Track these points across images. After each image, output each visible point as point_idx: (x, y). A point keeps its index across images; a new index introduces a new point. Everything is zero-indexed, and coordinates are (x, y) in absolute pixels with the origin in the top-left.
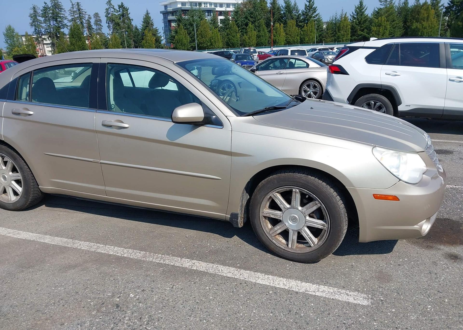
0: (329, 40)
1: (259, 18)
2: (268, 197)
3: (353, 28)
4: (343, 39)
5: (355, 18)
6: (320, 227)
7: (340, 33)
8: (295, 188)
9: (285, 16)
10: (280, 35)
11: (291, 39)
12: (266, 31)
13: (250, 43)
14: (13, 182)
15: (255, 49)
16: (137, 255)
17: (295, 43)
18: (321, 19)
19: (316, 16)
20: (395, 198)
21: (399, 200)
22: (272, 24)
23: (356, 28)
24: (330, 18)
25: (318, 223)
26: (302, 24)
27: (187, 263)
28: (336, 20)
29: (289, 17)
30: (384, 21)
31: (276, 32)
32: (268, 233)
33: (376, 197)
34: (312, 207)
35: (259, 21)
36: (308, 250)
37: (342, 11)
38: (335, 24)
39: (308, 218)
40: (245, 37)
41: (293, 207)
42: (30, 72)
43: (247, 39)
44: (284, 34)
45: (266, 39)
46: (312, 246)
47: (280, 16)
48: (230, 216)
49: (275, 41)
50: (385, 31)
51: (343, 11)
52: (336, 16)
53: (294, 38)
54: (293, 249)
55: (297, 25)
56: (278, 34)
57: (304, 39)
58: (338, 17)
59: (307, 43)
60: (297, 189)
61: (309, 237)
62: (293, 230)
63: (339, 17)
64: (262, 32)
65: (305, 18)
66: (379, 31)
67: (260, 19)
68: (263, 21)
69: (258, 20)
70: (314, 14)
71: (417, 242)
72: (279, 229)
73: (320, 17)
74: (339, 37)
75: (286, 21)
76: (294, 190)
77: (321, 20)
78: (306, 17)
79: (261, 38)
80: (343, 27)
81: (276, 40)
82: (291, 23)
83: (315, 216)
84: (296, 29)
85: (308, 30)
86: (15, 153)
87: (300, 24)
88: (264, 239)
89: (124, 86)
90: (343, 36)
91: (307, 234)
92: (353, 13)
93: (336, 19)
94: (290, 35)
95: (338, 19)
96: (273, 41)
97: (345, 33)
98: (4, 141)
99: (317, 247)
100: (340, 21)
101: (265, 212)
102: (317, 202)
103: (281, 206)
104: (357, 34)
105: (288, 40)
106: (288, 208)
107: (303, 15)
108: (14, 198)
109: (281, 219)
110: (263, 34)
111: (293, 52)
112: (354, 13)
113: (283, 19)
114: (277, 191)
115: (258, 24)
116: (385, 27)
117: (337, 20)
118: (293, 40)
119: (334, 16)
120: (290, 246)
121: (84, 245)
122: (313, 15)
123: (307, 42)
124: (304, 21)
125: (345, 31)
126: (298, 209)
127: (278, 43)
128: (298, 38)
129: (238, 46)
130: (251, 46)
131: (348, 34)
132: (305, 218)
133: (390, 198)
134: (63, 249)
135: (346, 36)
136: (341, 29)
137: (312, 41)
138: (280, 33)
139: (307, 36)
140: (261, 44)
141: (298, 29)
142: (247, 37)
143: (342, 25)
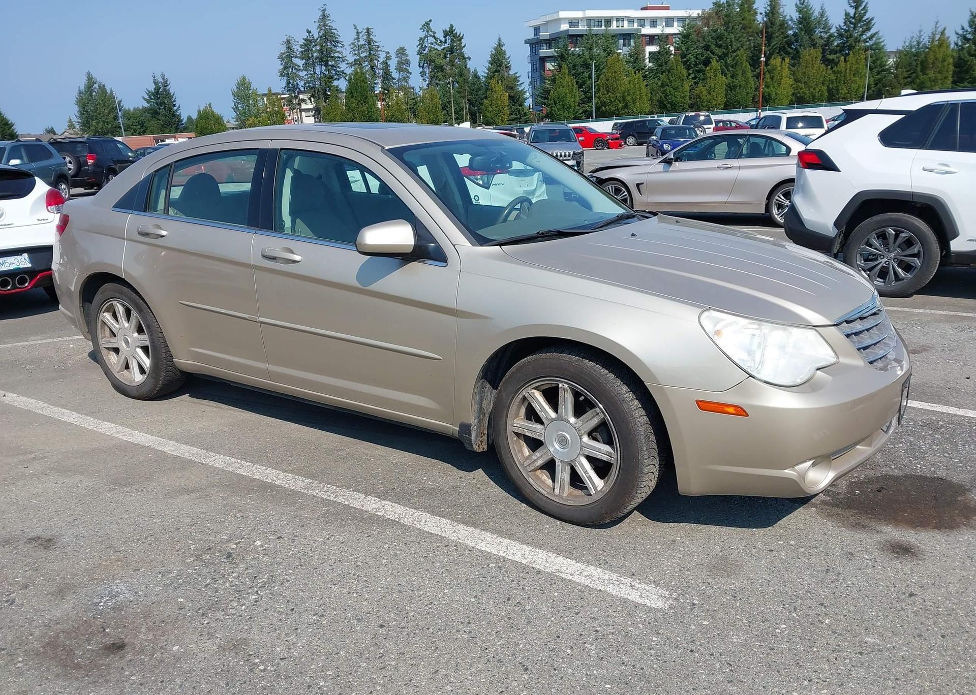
1: (735, 47)
2: (520, 396)
3: (960, 63)
5: (967, 40)
6: (605, 458)
7: (927, 74)
8: (562, 382)
9: (797, 41)
10: (779, 84)
11: (807, 92)
12: (750, 74)
13: (710, 103)
14: (139, 351)
15: (709, 116)
16: (297, 483)
17: (817, 100)
18: (883, 44)
19: (871, 38)
20: (741, 411)
21: (747, 415)
22: (762, 59)
23: (969, 63)
24: (905, 42)
25: (602, 451)
26: (835, 58)
27: (371, 504)
28: (918, 45)
29: (806, 41)
31: (772, 78)
32: (520, 464)
33: (703, 405)
34: (592, 420)
35: (735, 54)
36: (587, 500)
37: (936, 24)
38: (916, 55)
39: (585, 439)
41: (560, 418)
42: (169, 164)
43: (703, 93)
44: (791, 81)
45: (748, 93)
46: (592, 494)
47: (786, 42)
48: (458, 429)
49: (767, 97)
51: (938, 26)
52: (920, 37)
53: (814, 89)
54: (562, 497)
55: (826, 61)
56: (776, 82)
57: (838, 90)
58: (923, 39)
59: (844, 100)
60: (567, 383)
61: (588, 475)
62: (562, 462)
63: (927, 39)
64: (739, 77)
65: (844, 43)
67: (738, 49)
68: (743, 55)
69: (734, 52)
70: (865, 35)
72: (539, 458)
73: (881, 40)
75: (798, 52)
76: (560, 385)
77: (883, 46)
78: (847, 42)
79: (738, 90)
80: (933, 63)
81: (769, 95)
82: (811, 55)
83: (599, 438)
84: (821, 68)
85: (848, 71)
86: (141, 301)
87: (831, 57)
88: (514, 474)
91: (586, 470)
92: (963, 29)
93: (918, 43)
94: (805, 83)
95: (925, 43)
96: (763, 97)
97: (939, 76)
98: (124, 279)
99: (600, 496)
100: (929, 48)
101: (515, 425)
102: (598, 409)
103: (542, 415)
104: (971, 78)
105: (800, 94)
106: (553, 420)
107: (838, 37)
108: (139, 378)
109: (542, 439)
110: (743, 83)
111: (792, 122)
112: (967, 27)
113: (792, 48)
114: (534, 386)
115: (733, 60)
117: (921, 46)
118: (812, 93)
119: (915, 36)
120: (557, 491)
121: (219, 461)
122: (864, 37)
123: (844, 98)
124: (841, 51)
125: (939, 72)
126: (568, 422)
127: (774, 100)
128: (824, 88)
132: (581, 439)
133: (731, 410)
134: (185, 464)
135: (940, 82)
136: (929, 67)
137: (855, 95)
138: (781, 79)
139: (844, 83)
140: (736, 103)
141: (825, 68)
142: (703, 89)
143: (932, 56)
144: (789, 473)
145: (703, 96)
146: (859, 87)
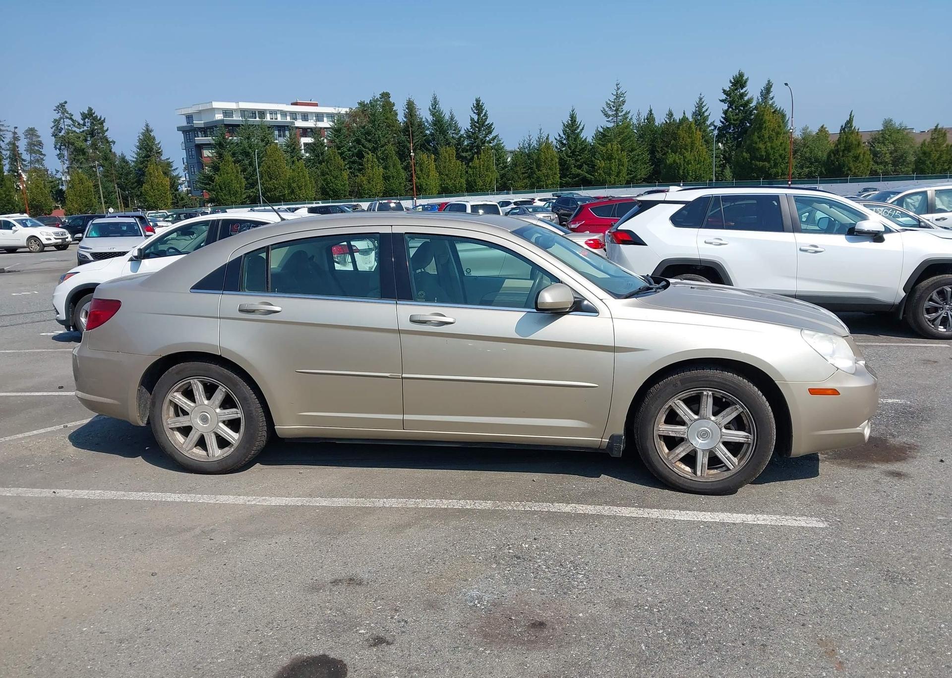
0: (518, 184)
1: (383, 143)
2: (667, 407)
3: (562, 163)
4: (546, 183)
5: (564, 145)
6: (742, 440)
7: (541, 171)
8: (707, 390)
9: (434, 139)
10: (428, 176)
11: (450, 183)
12: (400, 167)
13: (371, 191)
14: (221, 425)
17: (458, 191)
18: (502, 145)
19: (493, 139)
20: (835, 392)
21: (839, 394)
22: (412, 154)
23: (568, 162)
24: (519, 145)
25: (738, 436)
26: (467, 155)
28: (530, 147)
29: (441, 140)
30: (617, 150)
31: (421, 170)
32: (665, 459)
33: (813, 392)
34: (729, 415)
35: (383, 149)
36: (727, 474)
38: (529, 155)
39: (724, 430)
40: (361, 178)
41: (703, 418)
42: (265, 247)
43: (364, 182)
44: (436, 174)
45: (400, 183)
46: (731, 469)
47: (425, 140)
48: (608, 440)
49: (420, 187)
50: (621, 167)
51: (541, 132)
52: (530, 140)
53: (455, 181)
54: (704, 477)
55: (459, 157)
56: (425, 174)
57: (475, 182)
58: (533, 142)
59: (481, 191)
60: (710, 390)
61: (726, 456)
62: (703, 451)
63: (535, 142)
64: (391, 168)
65: (472, 144)
66: (611, 169)
67: (385, 144)
68: (391, 149)
69: (382, 146)
71: (843, 463)
72: (682, 451)
73: (501, 142)
74: (539, 180)
75: (436, 149)
76: (705, 393)
77: (503, 147)
78: (475, 142)
79: (391, 180)
80: (545, 161)
81: (421, 185)
82: (449, 153)
83: (732, 427)
84: (458, 164)
85: (481, 167)
86: (235, 376)
87: (464, 154)
89: (336, 269)
90: (546, 178)
91: (723, 453)
92: (560, 136)
93: (529, 145)
94: (447, 175)
95: (534, 146)
96: (417, 187)
97: (550, 172)
98: (221, 356)
99: (738, 469)
100: (538, 150)
101: (661, 429)
102: (738, 405)
103: (685, 418)
104: (570, 174)
105: (445, 185)
106: (696, 420)
107: (467, 139)
108: (218, 453)
109: (685, 436)
110: (395, 174)
111: (474, 208)
112: (562, 135)
113: (431, 146)
114: (680, 397)
115: (383, 153)
116: (620, 160)
118: (453, 184)
119: (526, 140)
120: (699, 473)
122: (488, 139)
123: (480, 189)
124: (471, 150)
125: (550, 169)
126: (710, 419)
127: (425, 190)
128: (463, 181)
129: (345, 196)
130: (373, 195)
131: (555, 174)
132: (721, 430)
133: (830, 392)
135: (551, 177)
136: (542, 165)
137: (489, 187)
138: (429, 172)
139: (480, 177)
140: (391, 192)
141: (460, 163)
142: (364, 179)
143: (543, 157)
144: (858, 429)
145: (364, 184)
146: (491, 180)
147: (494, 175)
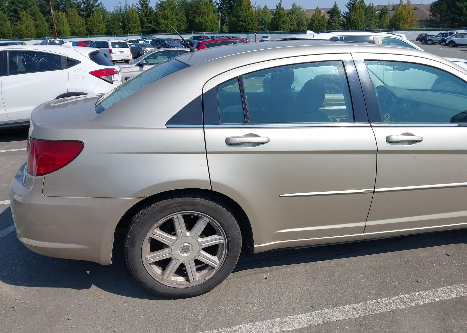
0: (117, 31)
1: (30, 5)
3: (141, 20)
4: (134, 31)
5: (140, 10)
7: (130, 24)
9: (63, 4)
10: (63, 25)
11: (76, 30)
12: (44, 19)
13: (28, 34)
17: (82, 34)
18: (105, 9)
19: (99, 5)
22: (52, 12)
23: (143, 20)
24: (115, 9)
26: (84, 14)
28: (121, 10)
29: (67, 4)
30: (170, 14)
31: (59, 22)
35: (31, 8)
37: (126, 1)
38: (121, 15)
40: (19, 26)
43: (23, 29)
44: (68, 24)
45: (45, 29)
47: (57, 4)
49: (59, 32)
50: (173, 24)
52: (120, 7)
53: (79, 28)
55: (80, 14)
56: (61, 24)
57: (93, 29)
58: (122, 8)
59: (97, 35)
63: (123, 8)
64: (38, 20)
65: (86, 7)
66: (168, 24)
67: (32, 6)
68: (37, 9)
69: (30, 7)
70: (96, 3)
73: (104, 7)
74: (130, 29)
75: (65, 10)
77: (105, 10)
78: (88, 6)
79: (39, 27)
80: (132, 19)
81: (60, 30)
82: (73, 12)
84: (79, 18)
85: (95, 20)
87: (82, 13)
90: (134, 28)
92: (137, 5)
93: (121, 9)
94: (74, 25)
95: (123, 10)
96: (57, 32)
97: (136, 25)
100: (125, 12)
104: (145, 27)
105: (73, 31)
107: (83, 4)
110: (41, 24)
111: (113, 44)
112: (139, 4)
113: (61, 7)
115: (31, 11)
116: (172, 20)
117: (122, 11)
118: (78, 30)
119: (118, 6)
122: (95, 5)
123: (96, 34)
124: (86, 11)
125: (135, 23)
127: (63, 33)
128: (84, 28)
129: (10, 37)
130: (29, 37)
131: (138, 26)
135: (136, 28)
136: (130, 21)
137: (102, 32)
138: (63, 23)
139: (95, 26)
140: (40, 34)
141: (81, 18)
142: (22, 26)
143: (131, 16)
145: (23, 30)
146: (102, 28)
147: (103, 26)
